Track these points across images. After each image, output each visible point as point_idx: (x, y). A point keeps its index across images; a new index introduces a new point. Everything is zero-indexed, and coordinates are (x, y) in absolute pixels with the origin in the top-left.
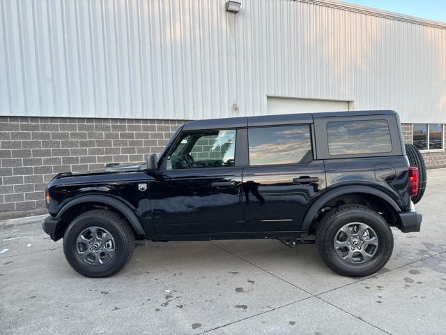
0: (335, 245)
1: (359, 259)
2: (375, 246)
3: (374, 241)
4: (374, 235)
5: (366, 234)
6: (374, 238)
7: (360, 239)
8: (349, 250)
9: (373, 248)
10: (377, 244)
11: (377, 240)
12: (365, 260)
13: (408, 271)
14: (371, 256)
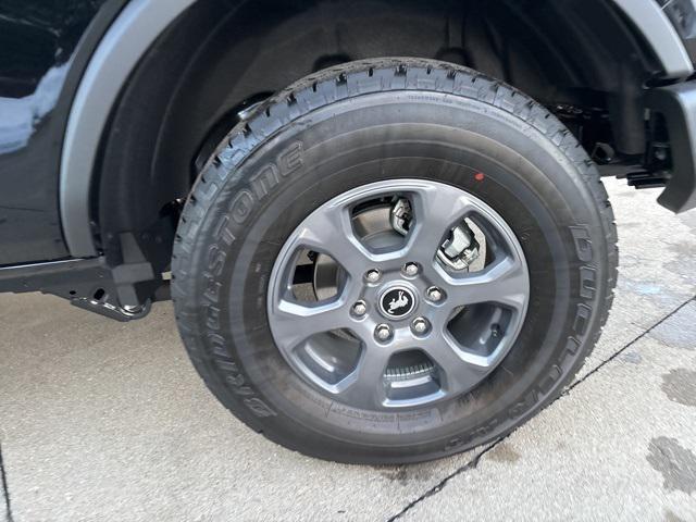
0: (277, 329)
1: (421, 379)
2: (509, 311)
3: (508, 281)
4: (507, 251)
5: (460, 241)
6: (503, 266)
7: (425, 278)
8: (361, 345)
9: (496, 317)
10: (520, 300)
11: (525, 278)
12: (456, 388)
13: (656, 380)
14: (483, 362)
